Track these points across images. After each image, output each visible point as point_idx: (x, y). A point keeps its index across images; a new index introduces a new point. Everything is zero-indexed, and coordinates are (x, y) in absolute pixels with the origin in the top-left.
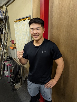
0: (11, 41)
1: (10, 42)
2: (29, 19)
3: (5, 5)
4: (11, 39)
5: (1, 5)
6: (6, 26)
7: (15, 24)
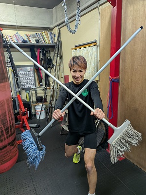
0: (63, 76)
2: (94, 45)
3: (58, 26)
4: (63, 74)
5: (52, 26)
7: (73, 52)
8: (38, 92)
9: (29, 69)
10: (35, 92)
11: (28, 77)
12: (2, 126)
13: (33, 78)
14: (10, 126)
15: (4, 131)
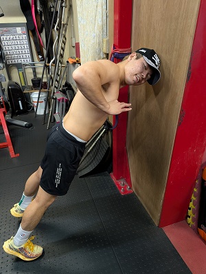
0: (75, 45)
1: (74, 47)
4: (73, 39)
6: (63, 5)
8: (37, 71)
9: (19, 30)
10: (31, 71)
11: (18, 45)
13: (27, 46)
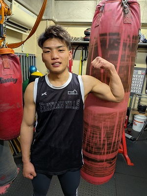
9: (140, 72)
12: (106, 139)
13: (141, 83)
14: (115, 142)
15: (106, 145)
